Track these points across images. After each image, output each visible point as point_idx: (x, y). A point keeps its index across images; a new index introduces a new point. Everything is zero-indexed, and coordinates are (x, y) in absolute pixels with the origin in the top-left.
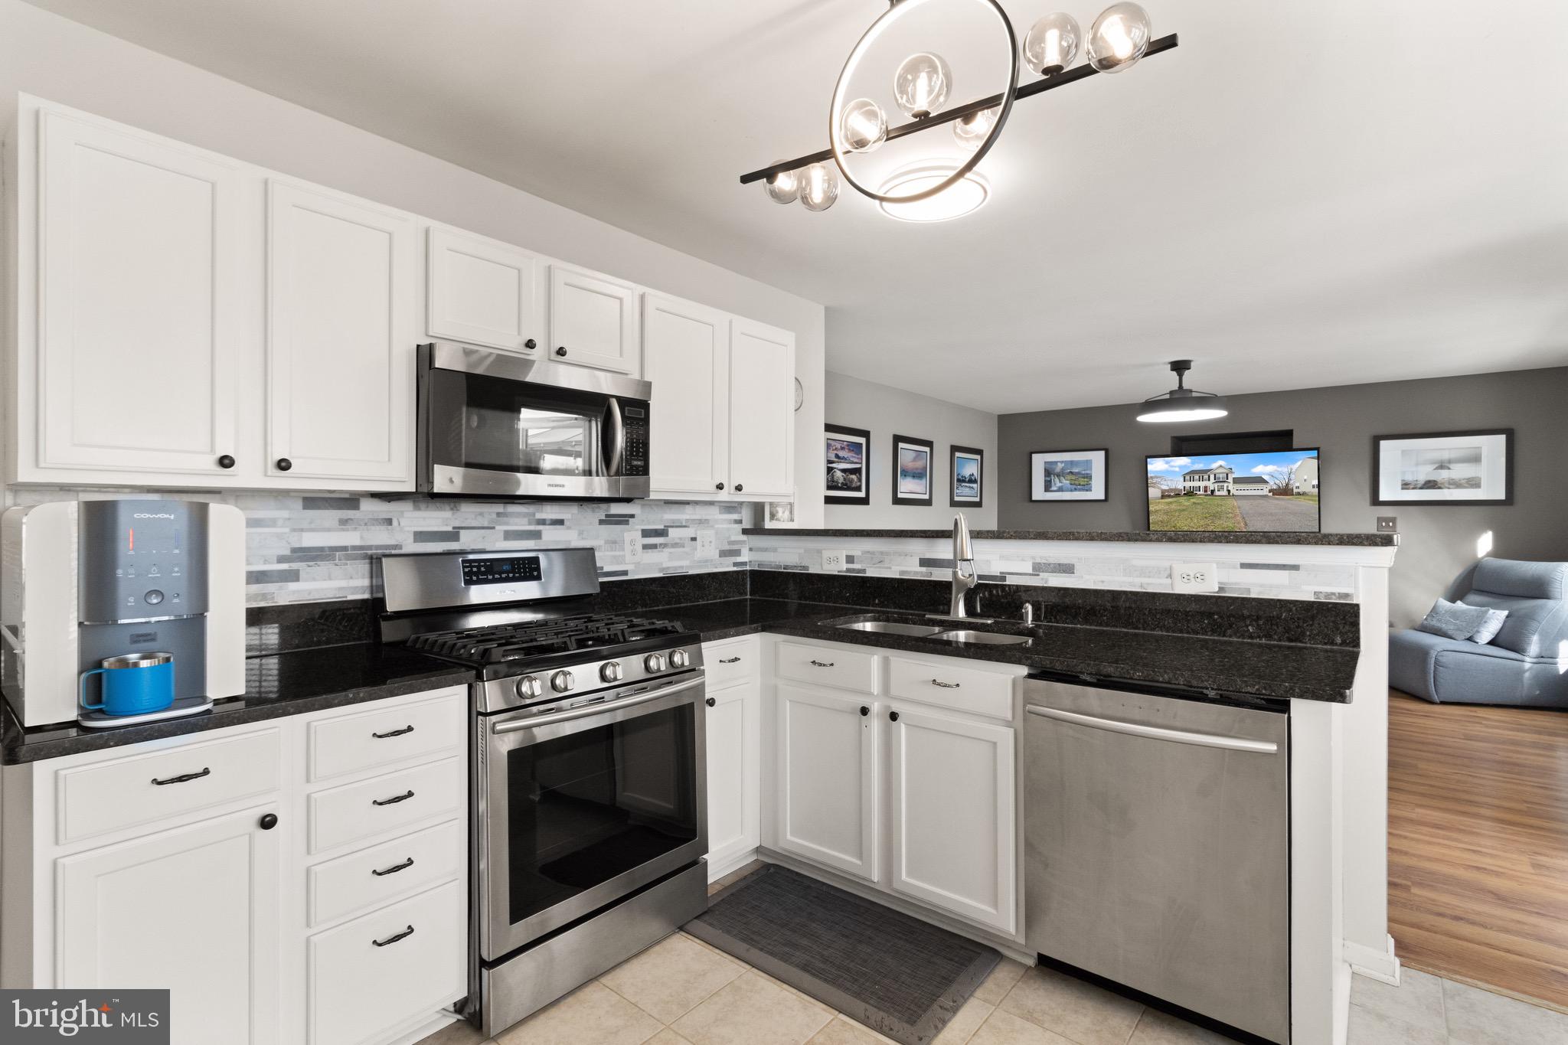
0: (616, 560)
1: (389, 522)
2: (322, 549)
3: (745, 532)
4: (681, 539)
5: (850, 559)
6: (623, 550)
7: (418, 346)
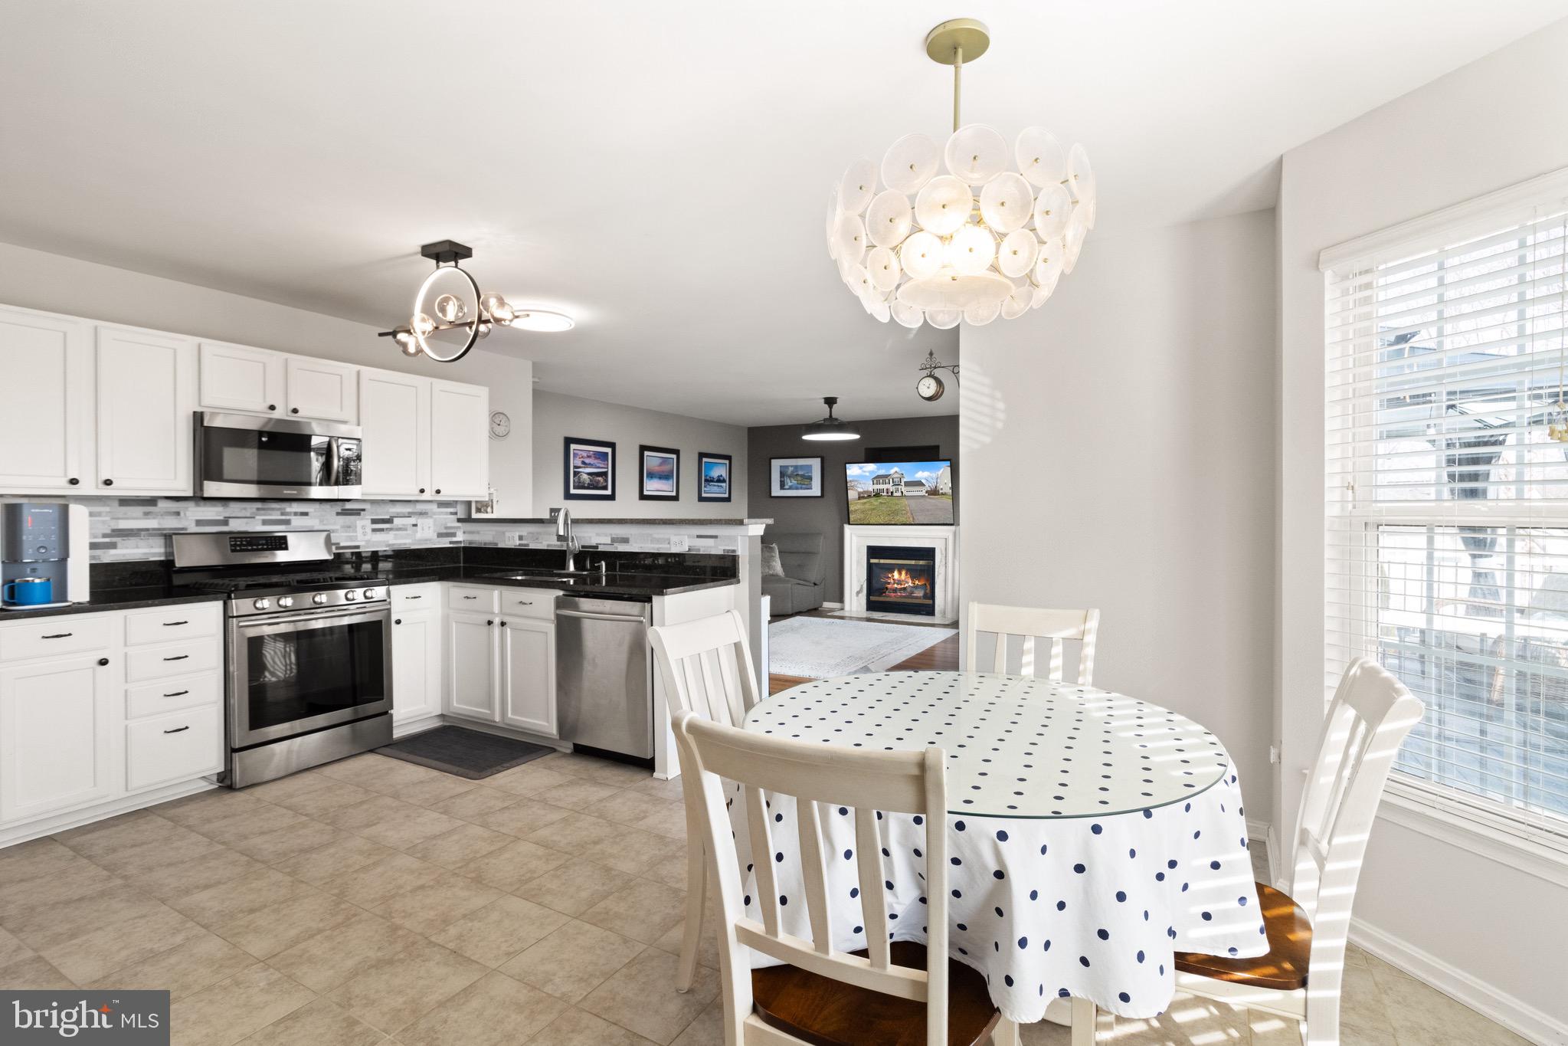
0: (351, 538)
1: (178, 514)
2: (132, 530)
3: (459, 520)
4: (404, 525)
5: (521, 538)
6: (356, 532)
7: (194, 412)
